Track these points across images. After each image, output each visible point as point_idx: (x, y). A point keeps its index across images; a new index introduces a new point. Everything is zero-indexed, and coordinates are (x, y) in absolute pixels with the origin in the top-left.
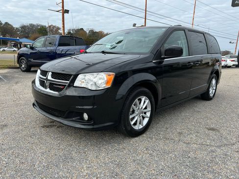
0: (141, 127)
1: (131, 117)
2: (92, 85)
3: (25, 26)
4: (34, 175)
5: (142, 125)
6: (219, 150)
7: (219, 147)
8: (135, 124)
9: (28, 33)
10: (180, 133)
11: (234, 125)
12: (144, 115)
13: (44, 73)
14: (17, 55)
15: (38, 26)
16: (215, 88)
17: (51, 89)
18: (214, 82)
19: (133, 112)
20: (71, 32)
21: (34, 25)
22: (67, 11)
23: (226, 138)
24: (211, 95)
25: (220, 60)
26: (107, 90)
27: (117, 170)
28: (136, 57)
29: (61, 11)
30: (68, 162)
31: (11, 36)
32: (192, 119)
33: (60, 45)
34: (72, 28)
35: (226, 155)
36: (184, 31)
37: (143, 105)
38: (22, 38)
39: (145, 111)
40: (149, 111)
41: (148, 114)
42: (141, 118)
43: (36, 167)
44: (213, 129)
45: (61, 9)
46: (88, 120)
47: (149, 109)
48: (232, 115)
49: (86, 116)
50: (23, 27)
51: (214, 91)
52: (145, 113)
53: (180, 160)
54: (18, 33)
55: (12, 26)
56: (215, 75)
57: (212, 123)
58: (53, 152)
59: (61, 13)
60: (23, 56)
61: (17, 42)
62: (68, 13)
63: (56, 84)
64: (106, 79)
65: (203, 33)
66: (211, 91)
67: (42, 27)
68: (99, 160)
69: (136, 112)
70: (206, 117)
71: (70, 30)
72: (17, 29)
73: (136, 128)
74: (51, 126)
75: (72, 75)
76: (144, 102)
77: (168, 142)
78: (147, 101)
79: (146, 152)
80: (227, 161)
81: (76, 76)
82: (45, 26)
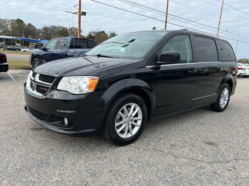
0: (129, 135)
1: (117, 124)
2: (75, 88)
3: (47, 28)
4: (4, 177)
5: (131, 134)
6: (209, 167)
7: (210, 163)
8: (122, 132)
9: (50, 35)
10: (173, 145)
11: (237, 141)
12: (133, 123)
13: (34, 75)
14: (31, 56)
15: (60, 28)
16: (227, 99)
17: (37, 91)
18: (226, 92)
19: (121, 119)
20: (93, 35)
21: (56, 27)
22: (84, 14)
23: (222, 155)
24: (223, 106)
25: (236, 69)
26: (89, 95)
27: (89, 180)
28: (128, 61)
29: (78, 13)
30: (42, 167)
31: (33, 37)
32: (192, 130)
33: (71, 47)
34: (93, 31)
35: (215, 173)
36: (189, 35)
37: (133, 113)
38: (44, 39)
39: (136, 119)
40: (140, 119)
41: (139, 123)
42: (130, 126)
43: (9, 169)
44: (211, 144)
45: (78, 11)
46: (68, 125)
47: (140, 117)
48: (240, 129)
49: (66, 121)
50: (46, 29)
51: (226, 102)
52: (136, 121)
53: (161, 174)
54: (40, 34)
55: (35, 27)
56: (227, 84)
57: (213, 137)
58: (31, 155)
59: (78, 16)
60: (37, 58)
61: (38, 44)
62: (85, 15)
63: (42, 87)
64: (88, 83)
65: (214, 39)
66: (223, 103)
67: (64, 28)
68: (74, 167)
69: (124, 120)
70: (209, 130)
71: (91, 32)
72: (39, 30)
73: (124, 136)
74: (40, 128)
75: (55, 77)
76: (134, 109)
77: (155, 153)
78: (138, 109)
79: (128, 162)
80: (214, 180)
81: (60, 79)
82: (67, 28)
